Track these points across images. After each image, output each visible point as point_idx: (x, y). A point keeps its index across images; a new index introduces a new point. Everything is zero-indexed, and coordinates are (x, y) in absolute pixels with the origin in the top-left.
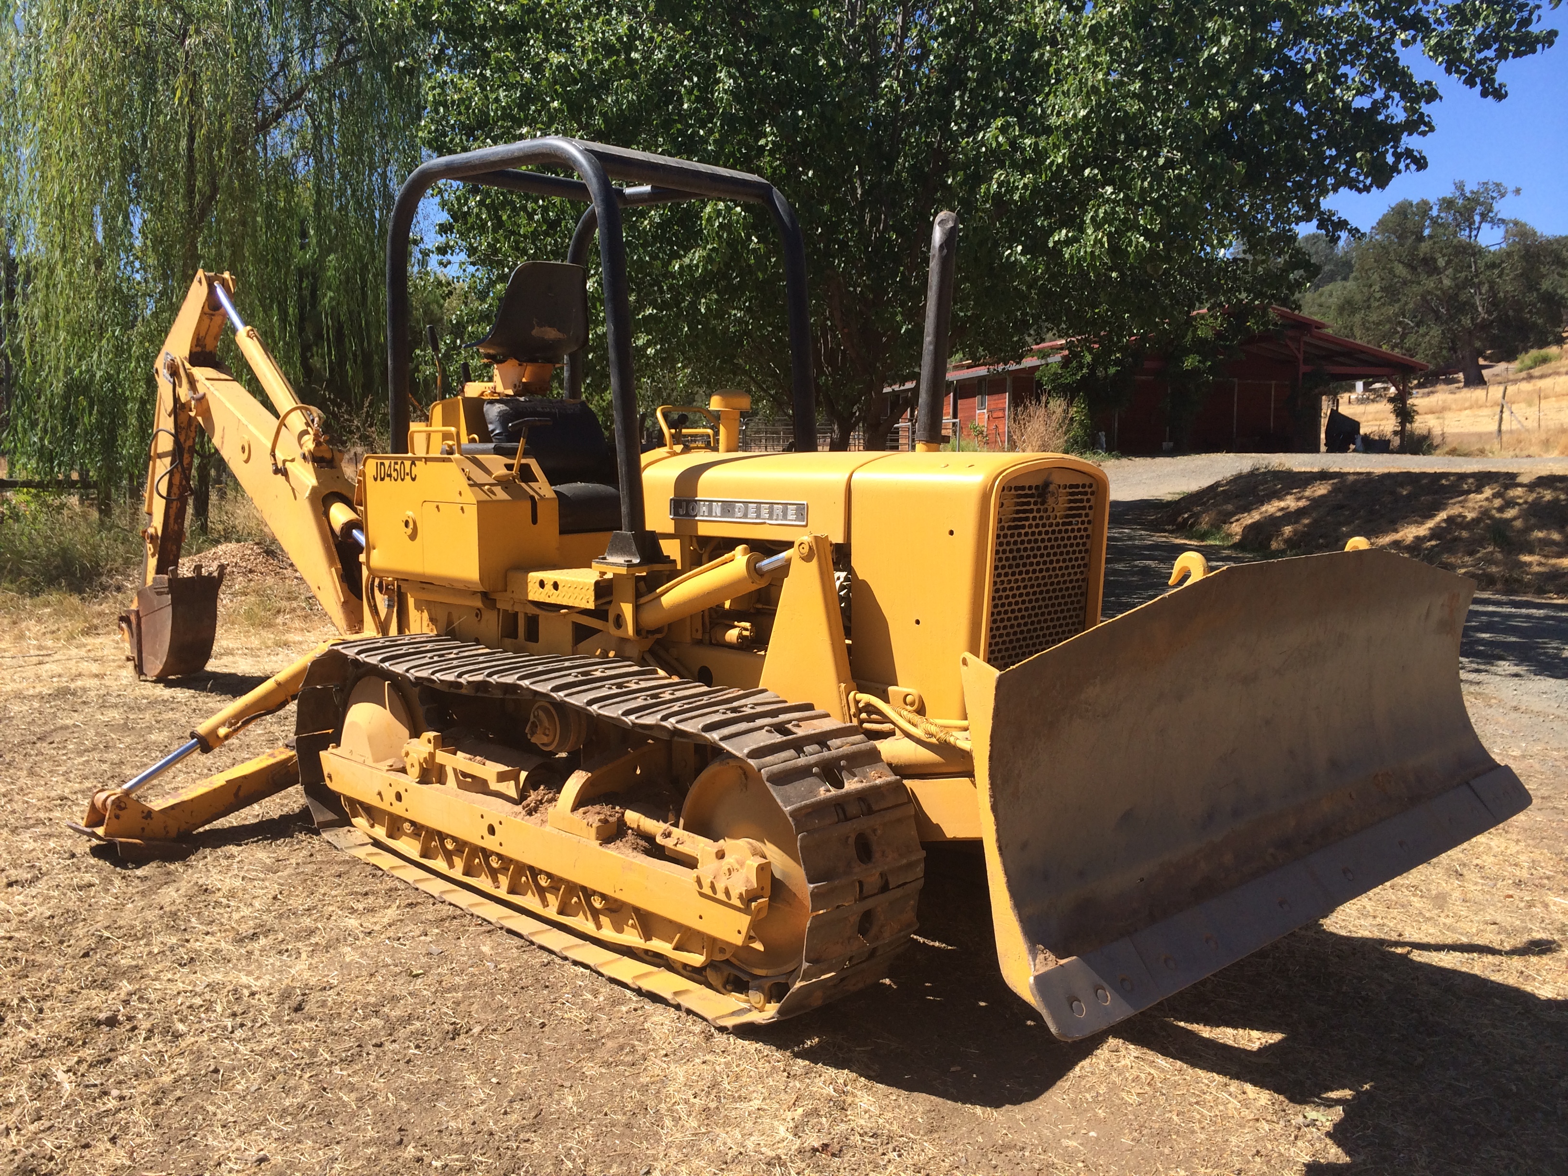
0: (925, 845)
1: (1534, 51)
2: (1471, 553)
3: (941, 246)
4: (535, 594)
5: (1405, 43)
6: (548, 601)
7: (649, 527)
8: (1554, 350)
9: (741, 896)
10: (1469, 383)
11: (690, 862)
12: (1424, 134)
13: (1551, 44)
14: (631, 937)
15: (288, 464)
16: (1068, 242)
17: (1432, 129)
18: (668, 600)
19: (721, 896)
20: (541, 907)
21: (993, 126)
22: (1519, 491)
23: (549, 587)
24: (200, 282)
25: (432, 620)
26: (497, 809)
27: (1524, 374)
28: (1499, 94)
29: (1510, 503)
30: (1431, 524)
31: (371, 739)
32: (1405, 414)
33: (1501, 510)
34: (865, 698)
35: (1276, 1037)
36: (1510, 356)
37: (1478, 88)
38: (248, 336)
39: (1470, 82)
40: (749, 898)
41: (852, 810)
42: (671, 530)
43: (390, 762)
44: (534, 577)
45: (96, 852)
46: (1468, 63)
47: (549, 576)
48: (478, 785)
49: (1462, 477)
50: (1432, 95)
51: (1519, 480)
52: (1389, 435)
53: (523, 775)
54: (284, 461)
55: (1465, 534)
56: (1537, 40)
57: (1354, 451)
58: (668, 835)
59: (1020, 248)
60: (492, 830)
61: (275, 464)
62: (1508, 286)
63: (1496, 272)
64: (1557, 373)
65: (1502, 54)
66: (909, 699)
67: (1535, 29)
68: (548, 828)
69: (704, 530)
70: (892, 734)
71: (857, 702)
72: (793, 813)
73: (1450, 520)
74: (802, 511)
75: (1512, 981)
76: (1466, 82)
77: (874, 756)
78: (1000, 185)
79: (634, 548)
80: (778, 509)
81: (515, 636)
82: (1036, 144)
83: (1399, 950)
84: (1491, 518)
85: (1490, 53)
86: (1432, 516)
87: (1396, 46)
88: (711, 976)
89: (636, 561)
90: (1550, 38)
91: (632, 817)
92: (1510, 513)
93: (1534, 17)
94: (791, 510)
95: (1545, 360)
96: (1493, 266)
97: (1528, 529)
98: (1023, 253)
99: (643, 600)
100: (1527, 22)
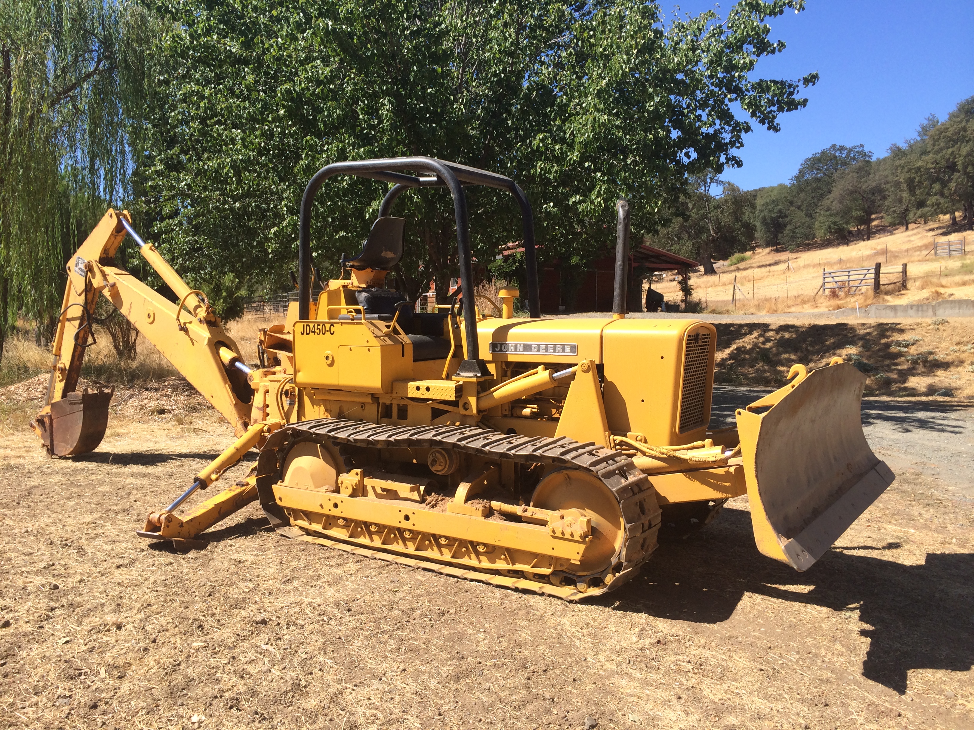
0: (661, 507)
1: (797, 109)
2: (752, 367)
3: (624, 218)
4: (412, 393)
5: (730, 100)
6: (422, 397)
7: (481, 358)
8: (748, 254)
9: (581, 537)
10: (706, 273)
11: (543, 523)
12: (738, 148)
13: (805, 106)
14: (501, 565)
15: (187, 325)
16: (580, 202)
17: (742, 145)
18: (497, 394)
19: (568, 536)
20: (439, 555)
21: (537, 138)
22: (771, 334)
23: (423, 390)
24: (111, 216)
25: (327, 410)
26: (408, 507)
27: (733, 268)
28: (776, 129)
29: (768, 340)
30: (728, 351)
31: (313, 476)
32: (686, 290)
33: (764, 343)
34: (619, 439)
35: (812, 587)
36: (725, 258)
37: (766, 125)
38: (151, 249)
39: (762, 122)
40: (584, 537)
41: (636, 489)
42: (491, 359)
43: (326, 487)
44: (412, 385)
45: (153, 547)
46: (762, 113)
47: (423, 384)
48: (392, 495)
49: (741, 326)
50: (748, 129)
51: (770, 327)
52: (679, 302)
53: (422, 488)
54: (185, 324)
55: (747, 357)
56: (799, 103)
57: (662, 311)
58: (525, 511)
59: (552, 204)
60: (407, 518)
61: (180, 325)
62: (726, 219)
63: (719, 210)
64: (751, 267)
65: (781, 109)
66: (639, 438)
67: (796, 97)
68: (448, 513)
69: (511, 358)
70: (635, 455)
71: (614, 441)
72: (617, 492)
73: (738, 349)
74: (574, 349)
75: (891, 559)
76: (760, 122)
77: (631, 466)
78: (541, 169)
79: (477, 368)
80: (559, 347)
81: (391, 417)
82: (562, 149)
83: (838, 550)
84: (759, 348)
85: (775, 108)
86: (729, 347)
87: (726, 101)
88: (552, 579)
89: (479, 375)
90: (805, 103)
91: (495, 504)
92: (768, 345)
93: (796, 91)
94: (567, 348)
95: (743, 260)
96: (717, 207)
97: (779, 354)
98: (554, 207)
99: (481, 395)
100: (792, 93)
